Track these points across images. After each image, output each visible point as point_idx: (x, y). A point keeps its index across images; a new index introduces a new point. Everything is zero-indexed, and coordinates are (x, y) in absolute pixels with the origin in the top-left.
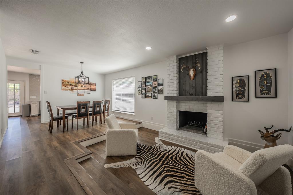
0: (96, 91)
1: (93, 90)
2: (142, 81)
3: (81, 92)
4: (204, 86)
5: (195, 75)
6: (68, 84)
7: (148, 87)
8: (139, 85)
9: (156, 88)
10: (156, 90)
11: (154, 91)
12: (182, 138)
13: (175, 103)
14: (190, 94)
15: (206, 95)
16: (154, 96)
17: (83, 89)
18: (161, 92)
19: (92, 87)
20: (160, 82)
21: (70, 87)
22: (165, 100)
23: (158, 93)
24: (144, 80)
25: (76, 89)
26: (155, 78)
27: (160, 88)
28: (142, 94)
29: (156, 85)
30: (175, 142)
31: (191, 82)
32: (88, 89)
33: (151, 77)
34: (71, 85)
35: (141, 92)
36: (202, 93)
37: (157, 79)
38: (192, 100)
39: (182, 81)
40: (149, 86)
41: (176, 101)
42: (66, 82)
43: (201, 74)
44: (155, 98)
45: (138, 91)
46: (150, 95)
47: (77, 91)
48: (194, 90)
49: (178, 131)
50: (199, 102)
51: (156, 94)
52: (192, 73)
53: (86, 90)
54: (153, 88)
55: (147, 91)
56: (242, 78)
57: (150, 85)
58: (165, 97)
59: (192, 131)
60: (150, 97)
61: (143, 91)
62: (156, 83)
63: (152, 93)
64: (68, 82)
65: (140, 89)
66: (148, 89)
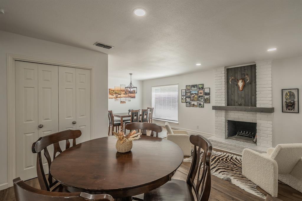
0: (135, 98)
1: (133, 97)
2: (187, 90)
3: (123, 99)
4: (253, 97)
5: (244, 86)
6: (113, 92)
7: (193, 95)
8: (183, 93)
9: (202, 96)
10: (202, 98)
11: (200, 100)
12: (231, 145)
13: (223, 113)
14: (239, 105)
15: (256, 106)
16: (200, 104)
17: (125, 97)
18: (207, 101)
19: (132, 95)
20: (207, 91)
21: (115, 96)
22: (213, 109)
23: (204, 102)
24: (189, 88)
25: (119, 97)
26: (200, 86)
27: (206, 97)
28: (187, 102)
29: (203, 93)
30: (224, 149)
31: (240, 92)
32: (129, 97)
33: (196, 85)
34: (115, 93)
35: (186, 101)
36: (252, 104)
37: (203, 88)
38: (241, 110)
39: (230, 91)
40: (195, 95)
41: (224, 111)
42: (112, 91)
43: (250, 86)
44: (202, 107)
45: (182, 99)
46: (195, 103)
47: (120, 98)
48: (243, 100)
49: (227, 140)
50: (248, 112)
51: (202, 103)
52: (240, 84)
53: (127, 97)
54: (199, 97)
55: (192, 99)
56: (292, 91)
57: (196, 94)
58: (213, 106)
59: (242, 140)
60: (195, 105)
61: (187, 99)
62: (202, 91)
63: (198, 102)
64: (114, 91)
65: (185, 97)
66: (193, 97)
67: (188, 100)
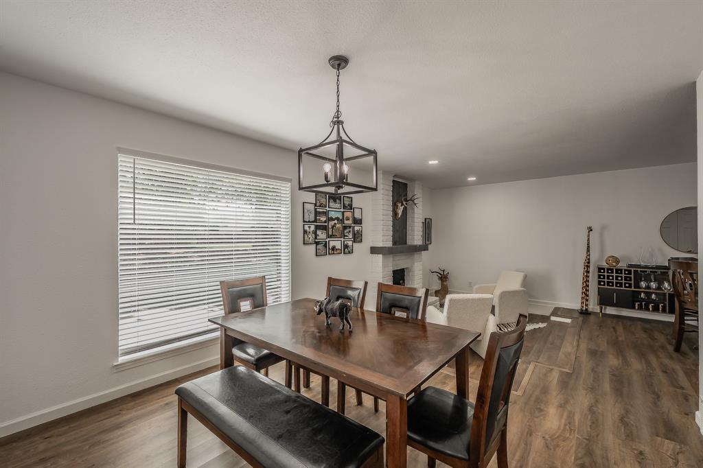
2: (318, 204)
7: (333, 223)
8: (306, 215)
9: (350, 227)
10: (350, 231)
11: (347, 234)
16: (346, 246)
18: (358, 237)
20: (357, 215)
22: (372, 253)
23: (353, 239)
24: (323, 200)
27: (357, 228)
28: (317, 243)
29: (351, 219)
35: (316, 238)
40: (336, 221)
44: (349, 252)
45: (305, 232)
46: (337, 243)
51: (350, 243)
54: (345, 228)
55: (330, 233)
57: (337, 219)
58: (369, 247)
60: (337, 250)
61: (319, 232)
62: (348, 214)
63: (342, 239)
65: (313, 228)
66: (333, 227)
67: (322, 235)
